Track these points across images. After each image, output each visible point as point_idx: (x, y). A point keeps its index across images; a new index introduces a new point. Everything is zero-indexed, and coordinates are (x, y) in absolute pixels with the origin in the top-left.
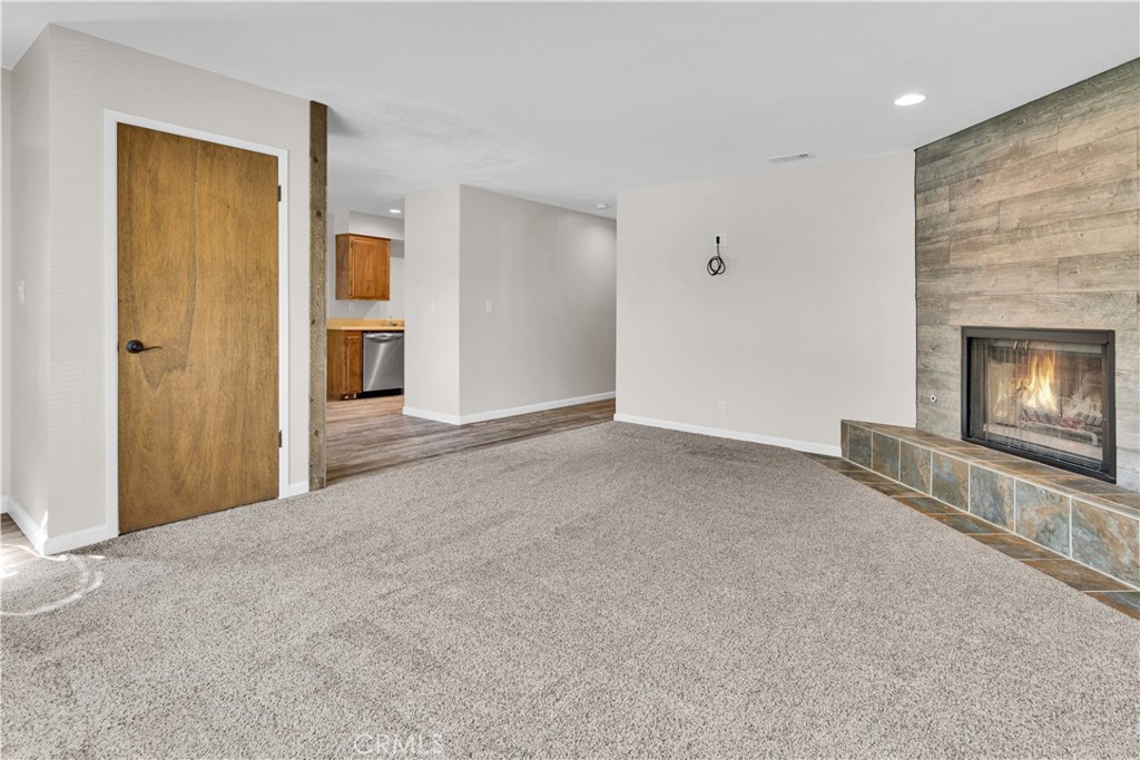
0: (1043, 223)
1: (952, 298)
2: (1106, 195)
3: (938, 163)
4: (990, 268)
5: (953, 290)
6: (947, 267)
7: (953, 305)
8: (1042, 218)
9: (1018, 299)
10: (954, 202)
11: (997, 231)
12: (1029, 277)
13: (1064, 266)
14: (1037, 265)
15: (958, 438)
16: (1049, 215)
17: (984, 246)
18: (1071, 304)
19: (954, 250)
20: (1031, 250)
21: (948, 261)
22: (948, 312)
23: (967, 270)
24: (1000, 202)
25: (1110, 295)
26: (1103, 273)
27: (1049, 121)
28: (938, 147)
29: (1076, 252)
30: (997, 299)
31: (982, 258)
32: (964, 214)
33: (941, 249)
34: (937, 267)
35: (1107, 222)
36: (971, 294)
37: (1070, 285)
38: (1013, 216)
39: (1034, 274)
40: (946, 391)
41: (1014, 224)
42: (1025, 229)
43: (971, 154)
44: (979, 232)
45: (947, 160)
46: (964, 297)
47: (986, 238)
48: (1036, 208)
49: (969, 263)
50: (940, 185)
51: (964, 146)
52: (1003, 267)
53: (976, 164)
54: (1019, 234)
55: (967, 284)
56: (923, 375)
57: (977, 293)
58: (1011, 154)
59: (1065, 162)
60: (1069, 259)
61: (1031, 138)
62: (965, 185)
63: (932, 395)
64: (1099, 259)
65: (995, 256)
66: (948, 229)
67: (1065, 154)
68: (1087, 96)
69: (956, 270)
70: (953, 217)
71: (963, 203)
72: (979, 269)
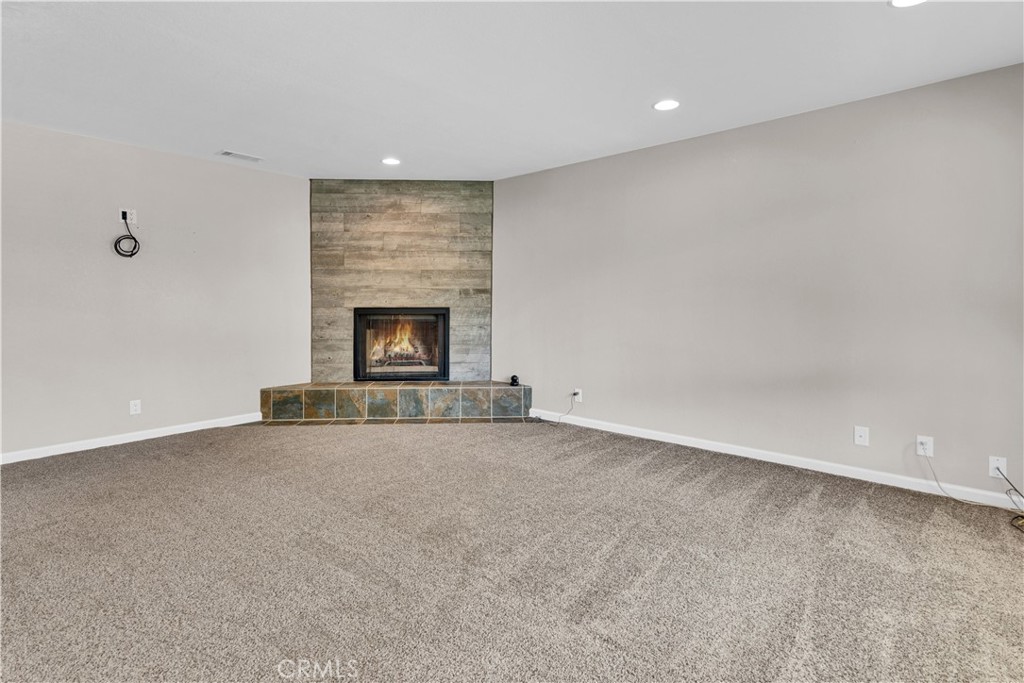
0: (413, 250)
1: (347, 289)
2: (446, 241)
3: (334, 196)
4: (377, 272)
5: (347, 284)
6: (341, 268)
7: (348, 294)
8: (411, 247)
9: (397, 291)
10: (348, 226)
11: (382, 249)
12: (404, 279)
13: (425, 274)
14: (408, 273)
15: (352, 381)
16: (416, 246)
17: (372, 258)
18: (428, 295)
19: (348, 257)
20: (406, 263)
21: (343, 264)
22: (343, 298)
23: (359, 272)
24: (385, 233)
25: (448, 290)
26: (445, 280)
27: (416, 195)
28: (333, 184)
29: (431, 268)
30: (381, 290)
31: (371, 265)
32: (356, 235)
33: (336, 256)
34: (331, 268)
35: (446, 255)
36: (362, 287)
37: (427, 284)
38: (394, 243)
39: (407, 277)
40: (341, 352)
41: (395, 248)
42: (401, 251)
43: (362, 198)
44: (369, 248)
45: (342, 196)
46: (356, 289)
47: (374, 253)
48: (408, 241)
49: (361, 267)
50: (336, 211)
51: (356, 190)
52: (386, 272)
53: (366, 204)
54: (397, 254)
55: (359, 281)
56: (317, 343)
57: (367, 287)
58: (393, 206)
59: (425, 220)
60: (427, 271)
61: (406, 201)
62: (358, 216)
63: (327, 355)
64: (442, 272)
65: (380, 264)
66: (341, 243)
67: (425, 215)
68: (436, 189)
69: (350, 271)
70: (347, 235)
71: (357, 228)
72: (369, 271)
